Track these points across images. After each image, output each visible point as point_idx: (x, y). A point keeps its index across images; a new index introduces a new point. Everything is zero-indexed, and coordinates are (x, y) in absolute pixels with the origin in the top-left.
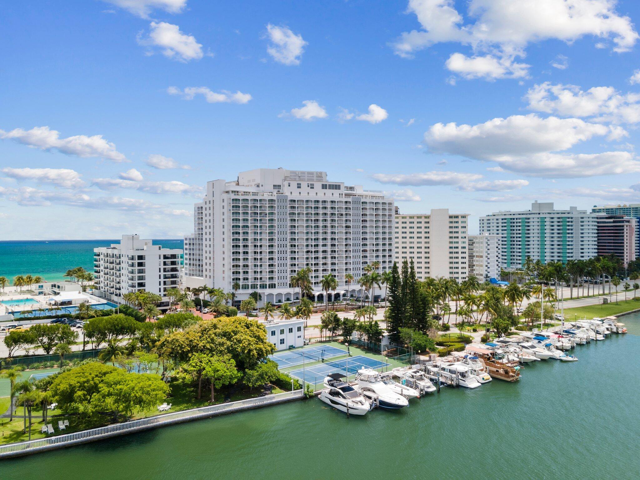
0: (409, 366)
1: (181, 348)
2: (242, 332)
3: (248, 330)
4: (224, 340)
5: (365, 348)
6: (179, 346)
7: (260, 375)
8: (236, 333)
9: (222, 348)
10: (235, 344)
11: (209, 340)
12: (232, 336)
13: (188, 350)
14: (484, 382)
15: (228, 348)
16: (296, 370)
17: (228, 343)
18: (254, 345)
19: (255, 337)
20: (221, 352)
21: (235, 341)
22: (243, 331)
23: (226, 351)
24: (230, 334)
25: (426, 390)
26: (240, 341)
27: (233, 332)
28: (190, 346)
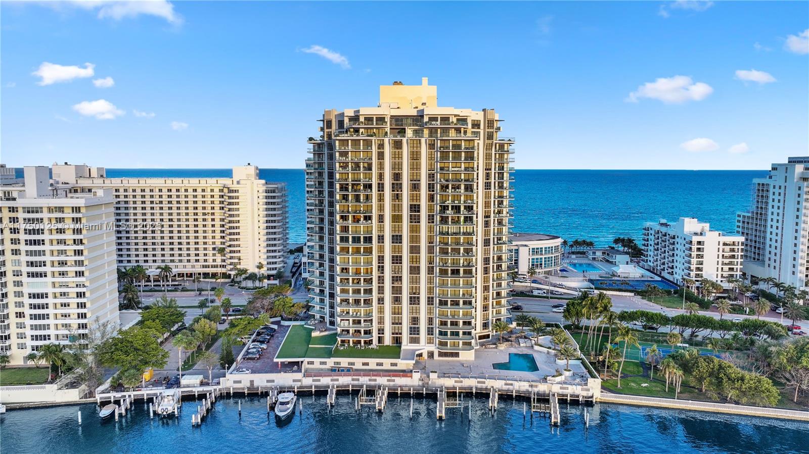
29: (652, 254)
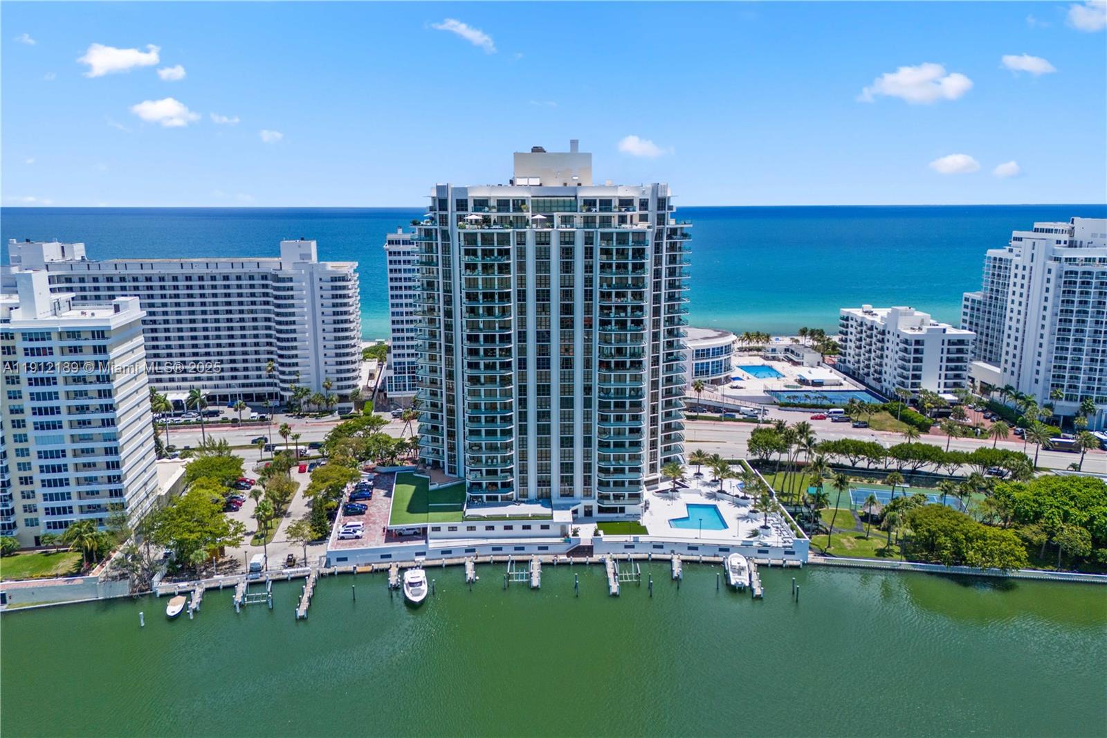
29: (852, 353)
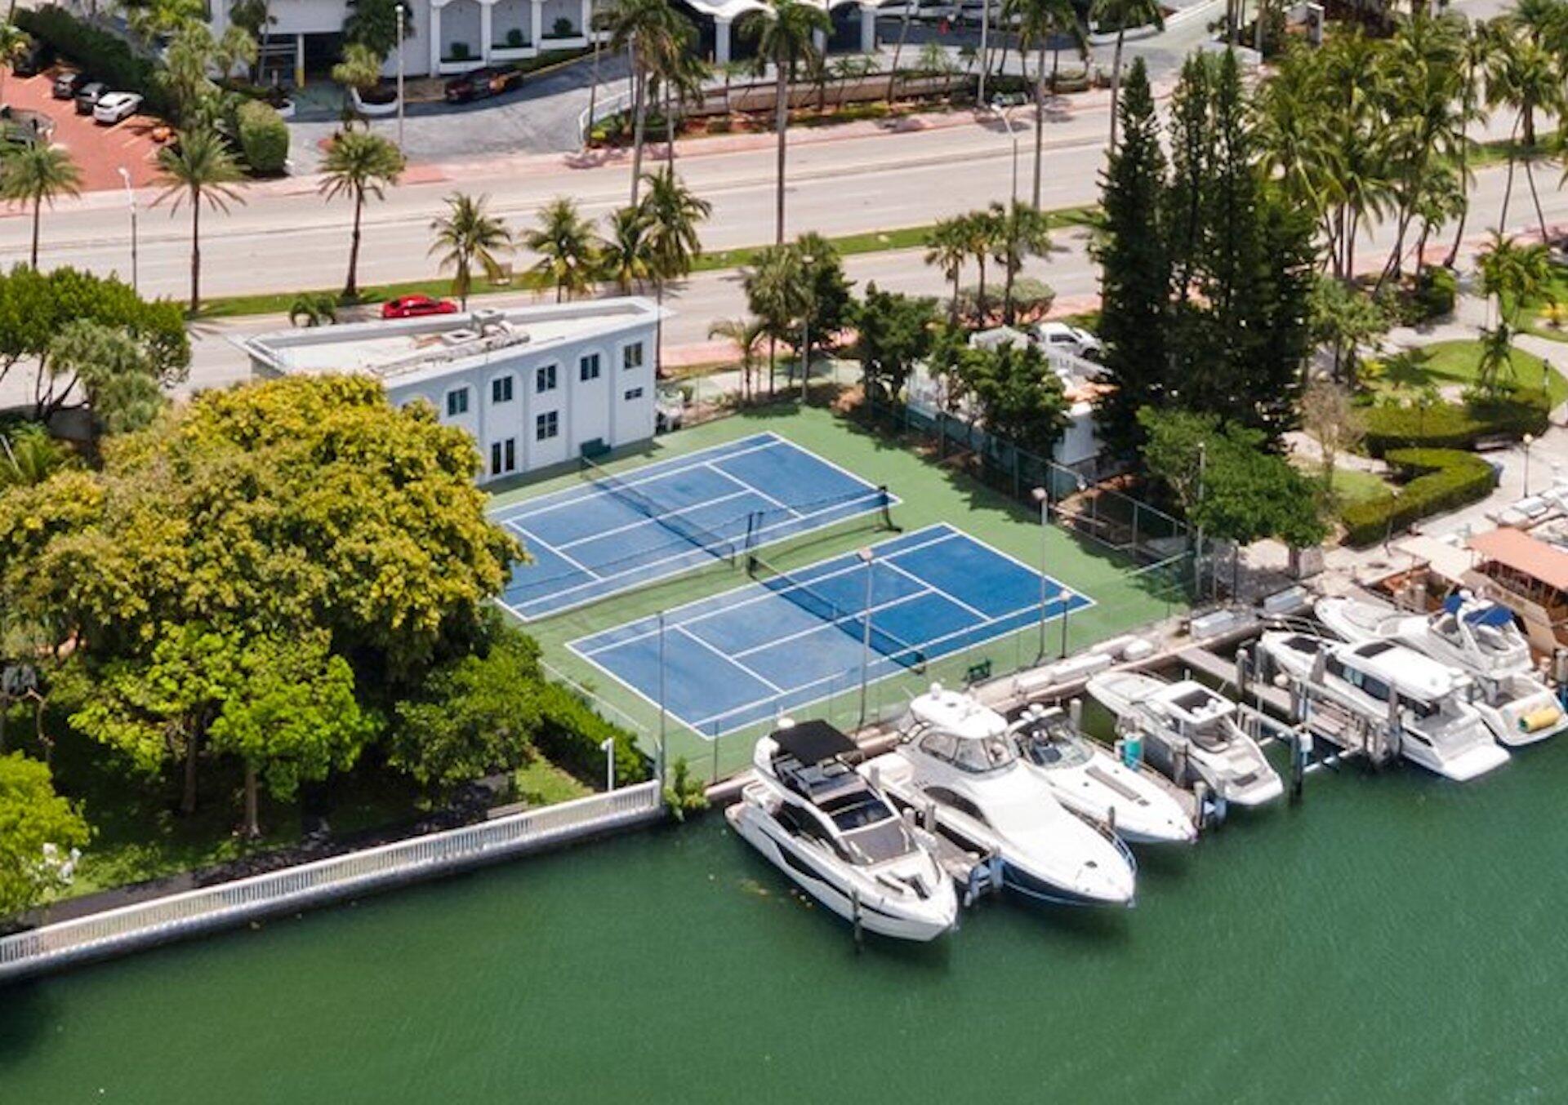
0: (1180, 613)
1: (109, 602)
2: (373, 516)
3: (401, 496)
4: (293, 561)
5: (969, 468)
6: (97, 590)
7: (462, 733)
8: (345, 521)
9: (291, 605)
10: (349, 582)
11: (227, 561)
12: (330, 543)
13: (139, 612)
14: (1522, 739)
15: (316, 603)
16: (621, 631)
17: (319, 578)
18: (432, 586)
19: (435, 533)
20: (287, 621)
21: (347, 567)
22: (377, 506)
23: (308, 614)
24: (321, 529)
25: (1231, 793)
26: (368, 569)
27: (335, 516)
28: (147, 589)
